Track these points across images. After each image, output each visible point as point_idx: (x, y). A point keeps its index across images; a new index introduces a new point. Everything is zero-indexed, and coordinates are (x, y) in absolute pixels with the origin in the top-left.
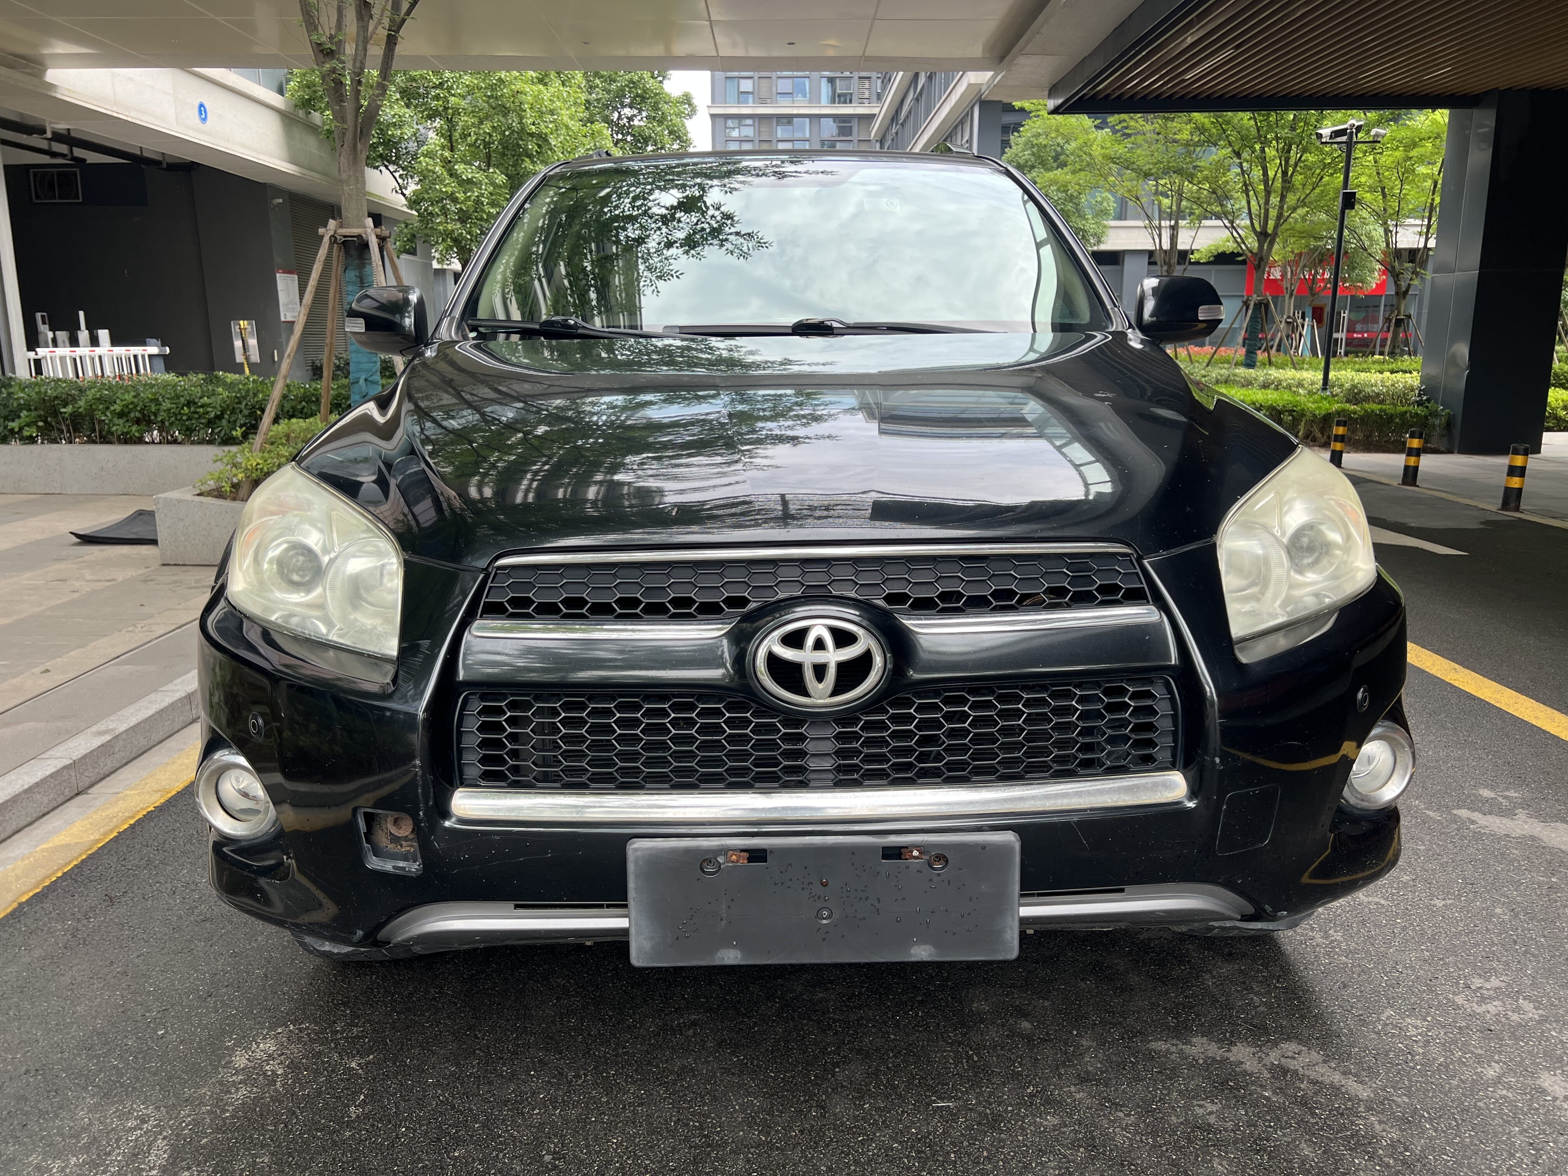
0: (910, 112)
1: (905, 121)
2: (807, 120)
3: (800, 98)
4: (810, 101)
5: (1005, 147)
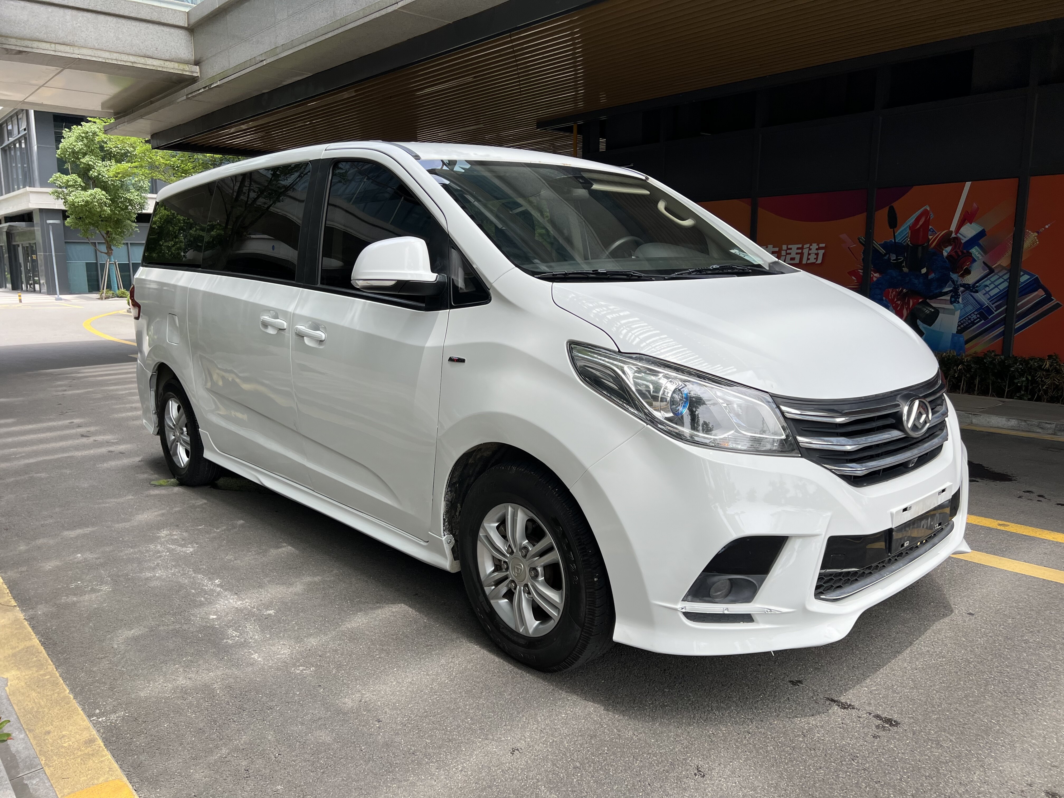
5: (59, 138)
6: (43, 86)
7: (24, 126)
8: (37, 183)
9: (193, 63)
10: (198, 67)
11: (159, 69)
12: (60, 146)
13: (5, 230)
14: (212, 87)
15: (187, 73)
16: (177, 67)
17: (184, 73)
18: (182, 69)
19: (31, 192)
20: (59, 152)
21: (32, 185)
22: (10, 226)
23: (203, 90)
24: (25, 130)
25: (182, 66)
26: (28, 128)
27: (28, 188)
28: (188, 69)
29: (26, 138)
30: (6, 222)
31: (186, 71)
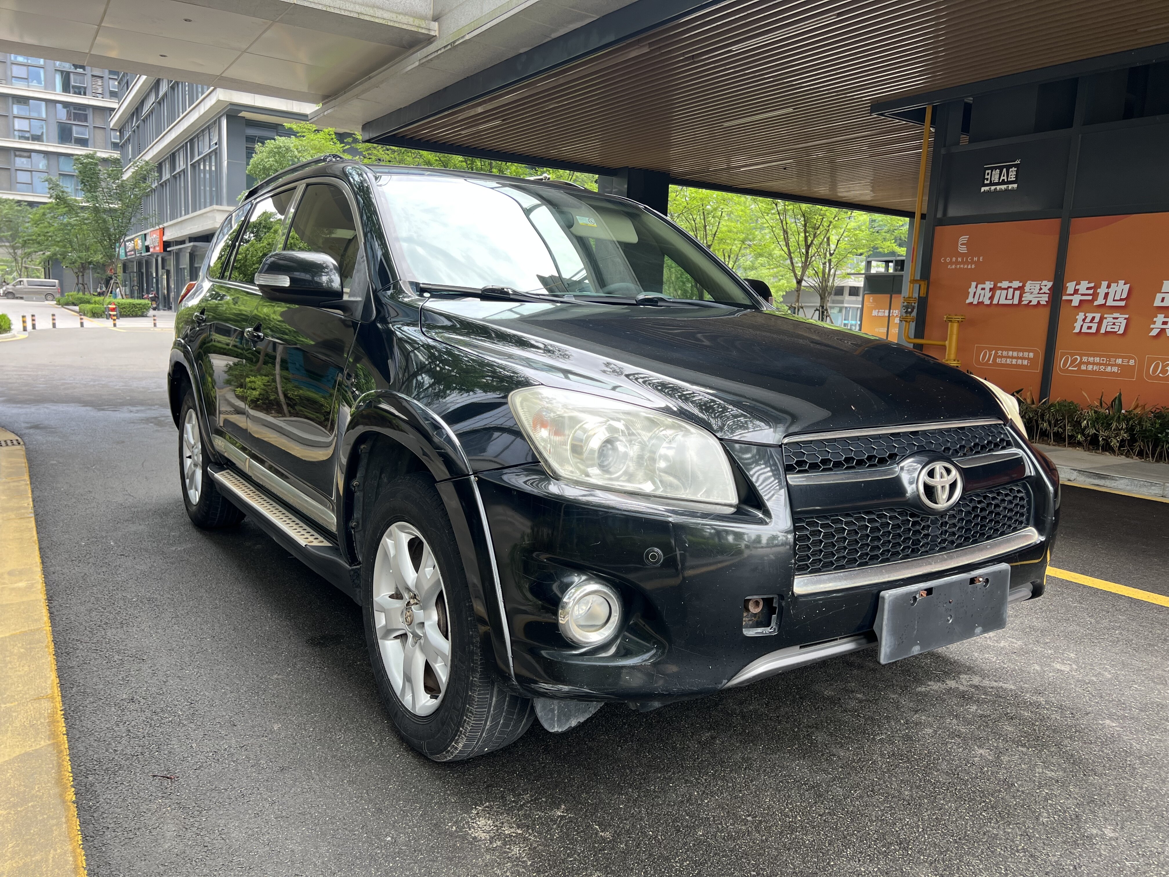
0: (152, 112)
1: (146, 118)
2: (43, 103)
3: (35, 83)
4: (46, 88)
5: (250, 152)
6: (245, 51)
7: (215, 140)
8: (225, 201)
9: (431, 19)
10: (437, 23)
11: (391, 24)
12: (251, 161)
13: (189, 251)
14: (456, 44)
15: (423, 31)
16: (411, 23)
17: (420, 30)
18: (417, 25)
19: (218, 210)
20: (249, 167)
21: (219, 202)
22: (194, 246)
23: (443, 50)
24: (216, 144)
25: (417, 22)
26: (219, 142)
27: (215, 207)
28: (424, 26)
29: (217, 153)
30: (190, 242)
31: (422, 28)
